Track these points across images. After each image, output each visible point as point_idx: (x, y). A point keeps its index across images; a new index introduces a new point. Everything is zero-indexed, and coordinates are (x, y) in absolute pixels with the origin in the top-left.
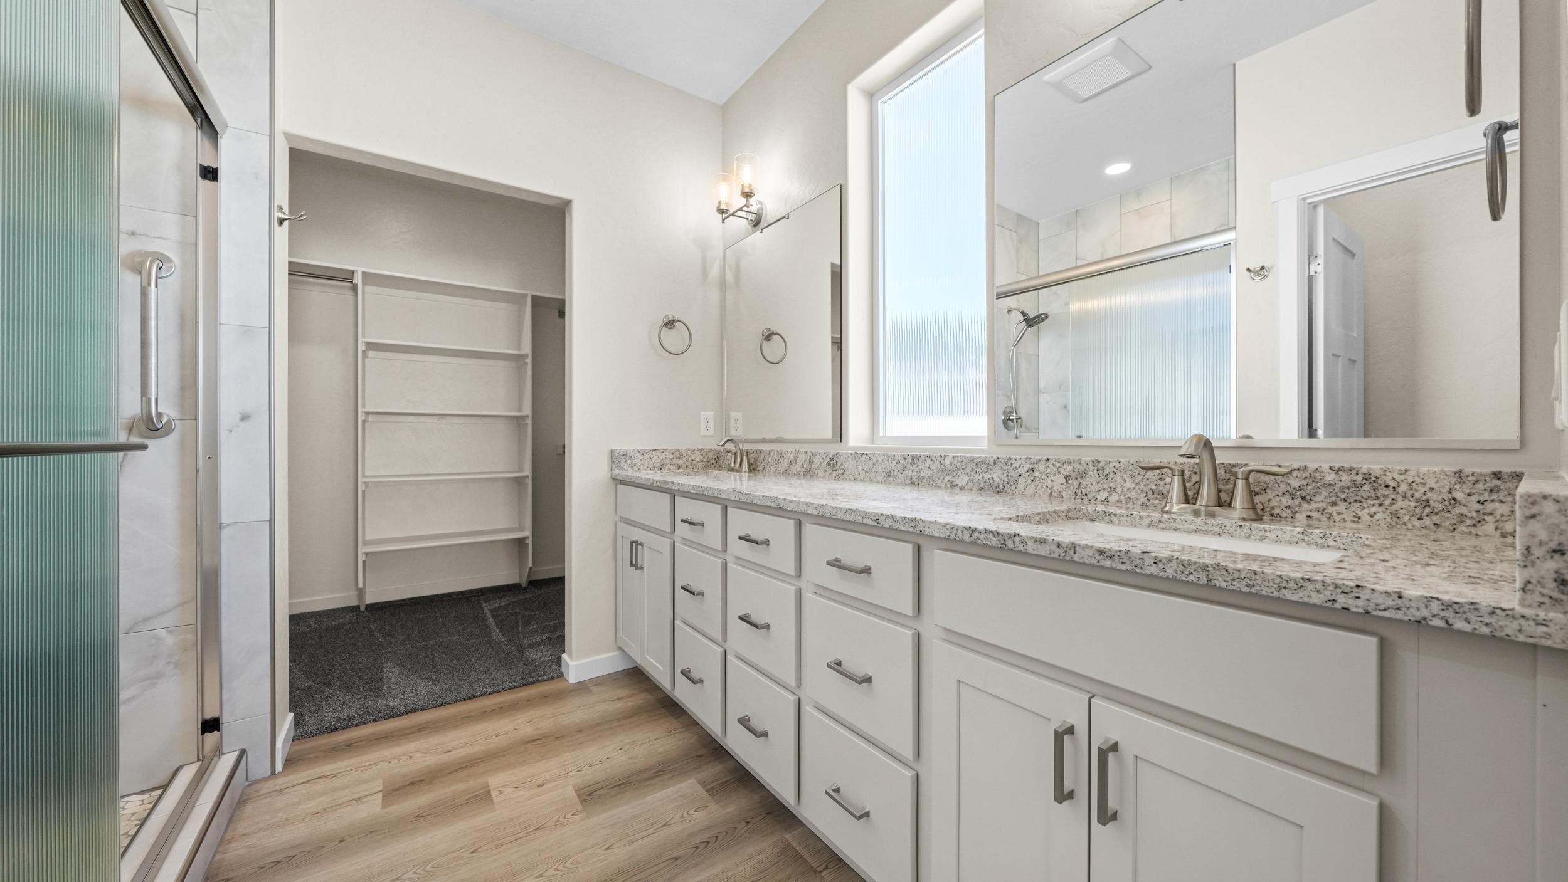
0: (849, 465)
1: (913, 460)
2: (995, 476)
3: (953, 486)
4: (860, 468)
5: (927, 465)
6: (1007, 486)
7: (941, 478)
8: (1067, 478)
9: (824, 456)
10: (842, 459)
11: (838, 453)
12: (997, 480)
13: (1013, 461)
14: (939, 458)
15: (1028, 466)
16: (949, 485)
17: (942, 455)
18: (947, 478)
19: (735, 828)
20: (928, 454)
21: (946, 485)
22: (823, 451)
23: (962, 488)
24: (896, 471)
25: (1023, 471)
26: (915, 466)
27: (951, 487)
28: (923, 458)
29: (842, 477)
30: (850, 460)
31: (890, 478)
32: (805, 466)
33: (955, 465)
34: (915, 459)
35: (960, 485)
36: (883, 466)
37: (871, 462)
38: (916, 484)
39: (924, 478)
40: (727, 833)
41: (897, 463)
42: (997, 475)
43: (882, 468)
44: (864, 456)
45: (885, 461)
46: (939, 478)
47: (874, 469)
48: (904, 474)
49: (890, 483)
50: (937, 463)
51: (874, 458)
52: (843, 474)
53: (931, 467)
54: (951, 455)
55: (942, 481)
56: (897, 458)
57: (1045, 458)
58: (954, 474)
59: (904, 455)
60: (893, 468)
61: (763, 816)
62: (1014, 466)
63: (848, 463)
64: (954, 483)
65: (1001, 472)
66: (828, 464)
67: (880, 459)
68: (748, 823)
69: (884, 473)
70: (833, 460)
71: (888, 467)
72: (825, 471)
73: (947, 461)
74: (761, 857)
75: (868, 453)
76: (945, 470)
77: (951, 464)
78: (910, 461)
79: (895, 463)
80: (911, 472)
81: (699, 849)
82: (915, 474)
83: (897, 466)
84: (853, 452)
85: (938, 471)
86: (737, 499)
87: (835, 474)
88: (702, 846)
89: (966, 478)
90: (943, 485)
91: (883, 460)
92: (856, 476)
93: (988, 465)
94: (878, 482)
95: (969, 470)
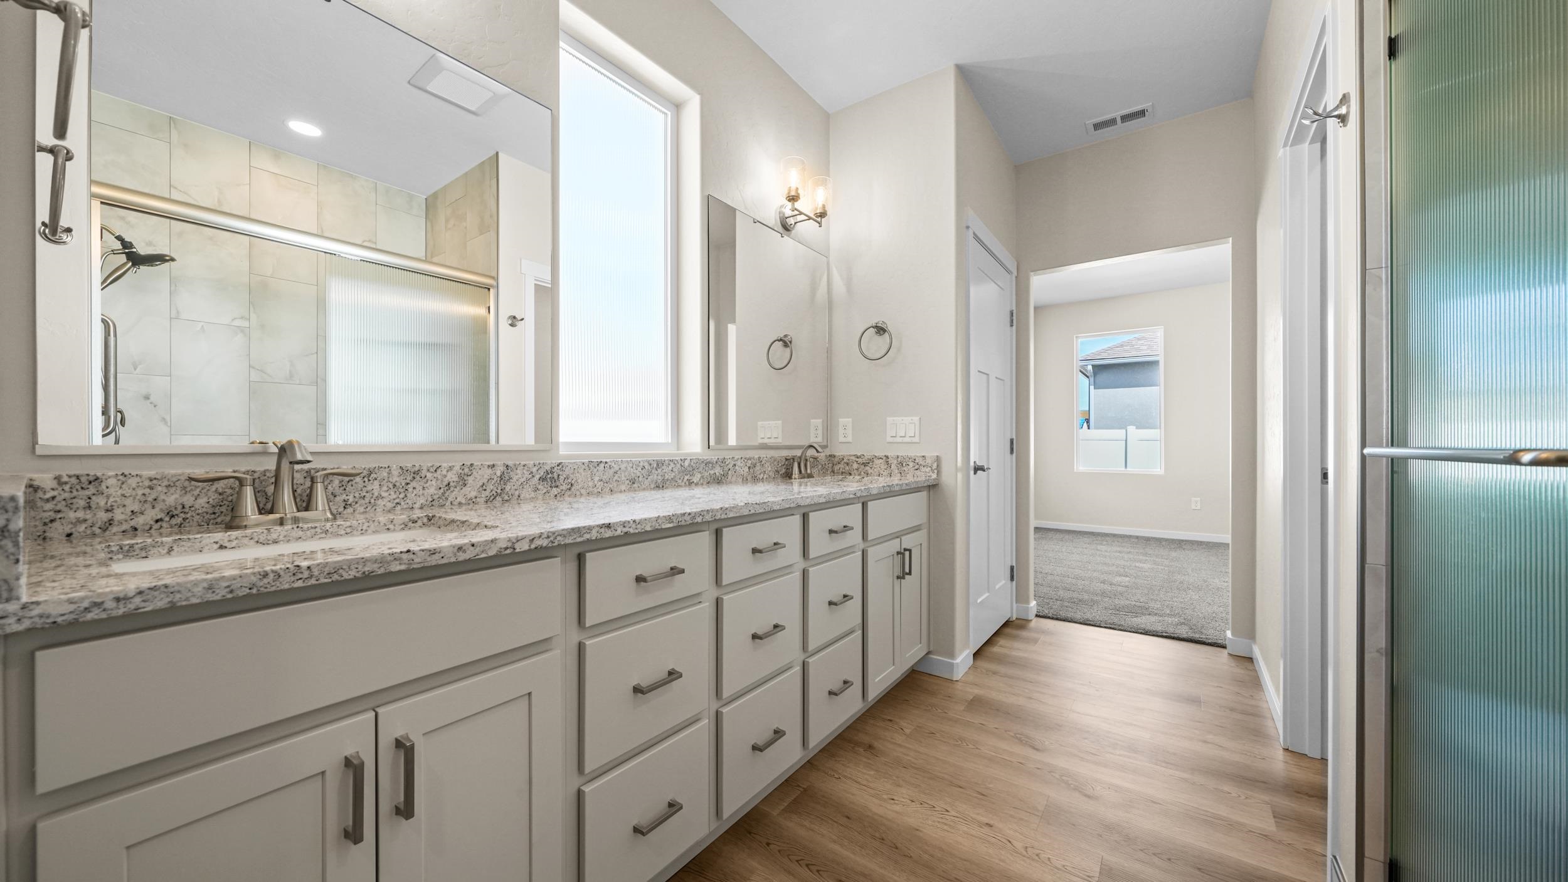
0: (581, 477)
1: (658, 465)
2: (716, 471)
3: (690, 483)
4: (596, 479)
5: (670, 468)
6: (723, 478)
7: (682, 478)
8: (749, 468)
9: (534, 470)
10: (567, 471)
11: (560, 464)
12: (717, 474)
13: (726, 460)
14: (680, 462)
15: (733, 463)
16: (687, 483)
17: (683, 458)
18: (686, 478)
19: (779, 851)
20: (671, 459)
21: (685, 483)
22: (532, 462)
23: (697, 484)
24: (641, 476)
25: (730, 466)
26: (659, 470)
27: (689, 485)
28: (667, 462)
29: (569, 493)
30: (581, 471)
31: (635, 485)
32: (490, 487)
33: (692, 466)
34: (660, 464)
35: (695, 482)
36: (626, 474)
37: (612, 470)
38: (661, 486)
39: (668, 480)
40: (788, 855)
41: (642, 469)
42: (718, 471)
43: (625, 477)
44: (602, 465)
45: (629, 468)
46: (680, 479)
47: (616, 478)
48: (649, 479)
49: (635, 491)
50: (679, 466)
51: (615, 466)
52: (570, 489)
53: (674, 470)
54: (689, 458)
55: (683, 481)
56: (641, 464)
57: (740, 457)
58: (691, 473)
59: (649, 461)
60: (638, 475)
61: (755, 836)
62: (727, 463)
63: (577, 475)
64: (691, 481)
65: (720, 468)
66: (542, 479)
67: (623, 467)
68: (768, 844)
69: (628, 481)
70: (552, 473)
71: (633, 474)
72: (536, 490)
73: (687, 463)
74: (806, 823)
75: (607, 460)
76: (684, 471)
77: (689, 466)
78: (655, 466)
79: (640, 469)
80: (656, 477)
81: (819, 868)
82: (659, 477)
83: (643, 472)
84: (586, 461)
85: (679, 473)
86: (753, 512)
87: (555, 491)
88: (814, 868)
89: (699, 476)
90: (683, 484)
91: (626, 468)
92: (591, 489)
93: (712, 464)
94: (621, 492)
95: (701, 469)
